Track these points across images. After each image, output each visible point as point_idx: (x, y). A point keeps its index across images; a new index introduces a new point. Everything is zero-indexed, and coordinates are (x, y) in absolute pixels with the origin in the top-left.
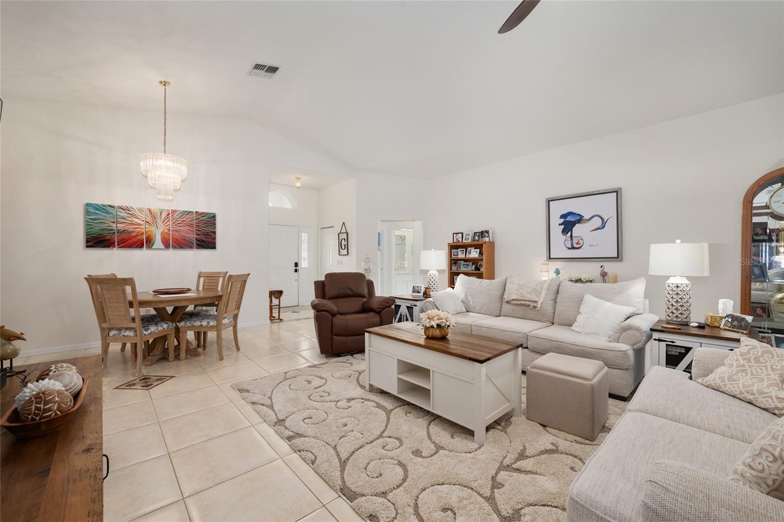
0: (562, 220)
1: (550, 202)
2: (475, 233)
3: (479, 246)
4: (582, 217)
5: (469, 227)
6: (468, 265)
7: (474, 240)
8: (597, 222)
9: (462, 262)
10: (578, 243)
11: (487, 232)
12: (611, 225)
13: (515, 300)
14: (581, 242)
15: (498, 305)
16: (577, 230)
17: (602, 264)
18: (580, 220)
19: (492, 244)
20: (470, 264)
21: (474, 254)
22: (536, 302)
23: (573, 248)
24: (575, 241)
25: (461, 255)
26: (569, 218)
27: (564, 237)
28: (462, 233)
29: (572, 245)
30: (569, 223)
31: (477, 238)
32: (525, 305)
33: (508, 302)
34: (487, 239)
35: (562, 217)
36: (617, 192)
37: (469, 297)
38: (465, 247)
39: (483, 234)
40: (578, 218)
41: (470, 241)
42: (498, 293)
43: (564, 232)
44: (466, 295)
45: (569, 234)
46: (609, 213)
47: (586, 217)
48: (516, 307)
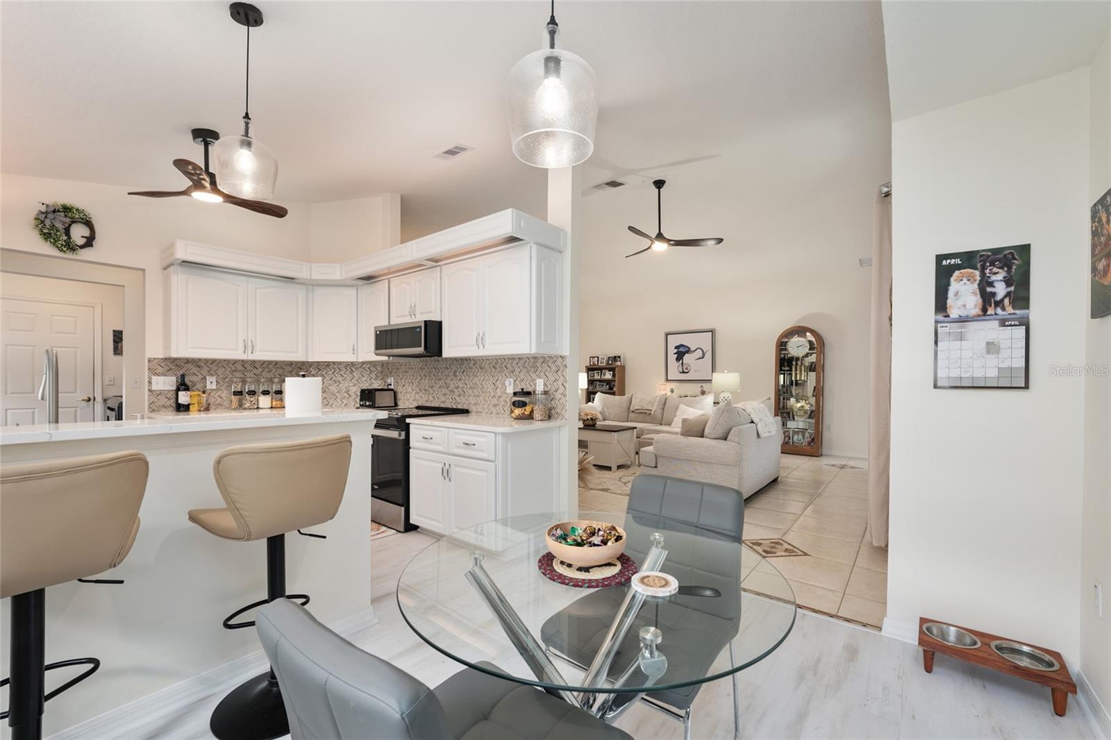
0: (676, 350)
1: (668, 336)
2: (609, 358)
3: (612, 369)
4: (689, 348)
5: (604, 351)
6: (603, 385)
7: (608, 364)
8: (699, 353)
9: (598, 383)
10: (687, 369)
11: (619, 357)
12: (708, 356)
13: (639, 410)
14: (689, 368)
15: (626, 414)
16: (687, 358)
17: (701, 385)
18: (688, 351)
19: (623, 368)
20: (605, 384)
21: (608, 376)
22: (651, 410)
23: (684, 372)
24: (685, 367)
25: (597, 377)
26: (681, 349)
27: (677, 364)
28: (598, 358)
29: (683, 370)
30: (682, 352)
31: (610, 362)
32: (644, 413)
33: (633, 412)
34: (619, 363)
35: (676, 348)
36: (712, 331)
37: (605, 410)
38: (601, 369)
39: (615, 358)
40: (687, 349)
41: (604, 364)
42: (625, 406)
43: (678, 359)
44: (603, 408)
45: (681, 362)
46: (707, 347)
47: (692, 349)
48: (638, 415)
